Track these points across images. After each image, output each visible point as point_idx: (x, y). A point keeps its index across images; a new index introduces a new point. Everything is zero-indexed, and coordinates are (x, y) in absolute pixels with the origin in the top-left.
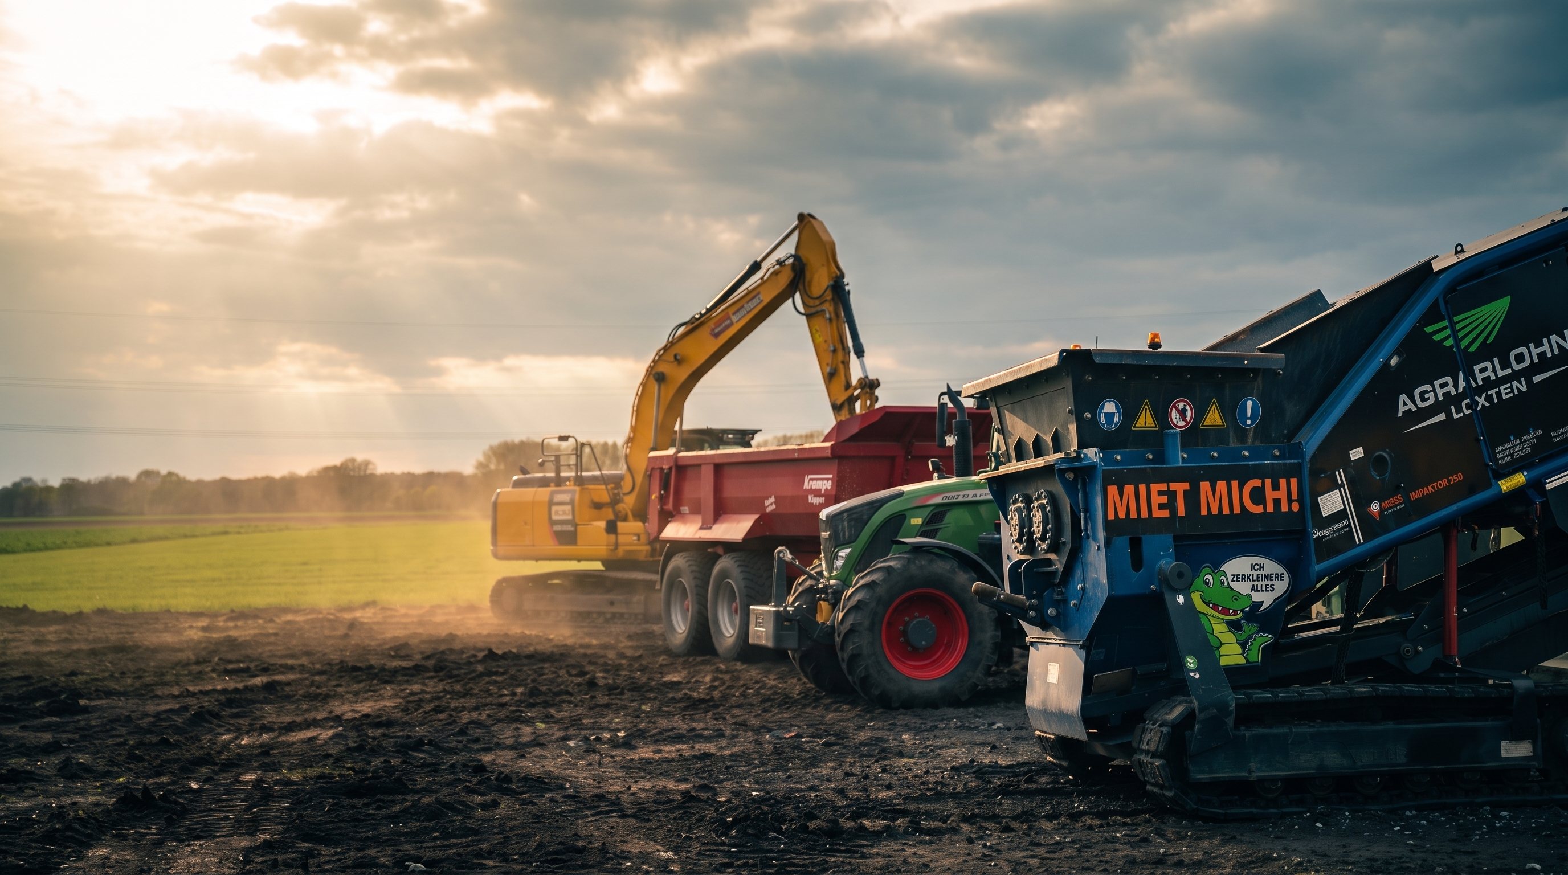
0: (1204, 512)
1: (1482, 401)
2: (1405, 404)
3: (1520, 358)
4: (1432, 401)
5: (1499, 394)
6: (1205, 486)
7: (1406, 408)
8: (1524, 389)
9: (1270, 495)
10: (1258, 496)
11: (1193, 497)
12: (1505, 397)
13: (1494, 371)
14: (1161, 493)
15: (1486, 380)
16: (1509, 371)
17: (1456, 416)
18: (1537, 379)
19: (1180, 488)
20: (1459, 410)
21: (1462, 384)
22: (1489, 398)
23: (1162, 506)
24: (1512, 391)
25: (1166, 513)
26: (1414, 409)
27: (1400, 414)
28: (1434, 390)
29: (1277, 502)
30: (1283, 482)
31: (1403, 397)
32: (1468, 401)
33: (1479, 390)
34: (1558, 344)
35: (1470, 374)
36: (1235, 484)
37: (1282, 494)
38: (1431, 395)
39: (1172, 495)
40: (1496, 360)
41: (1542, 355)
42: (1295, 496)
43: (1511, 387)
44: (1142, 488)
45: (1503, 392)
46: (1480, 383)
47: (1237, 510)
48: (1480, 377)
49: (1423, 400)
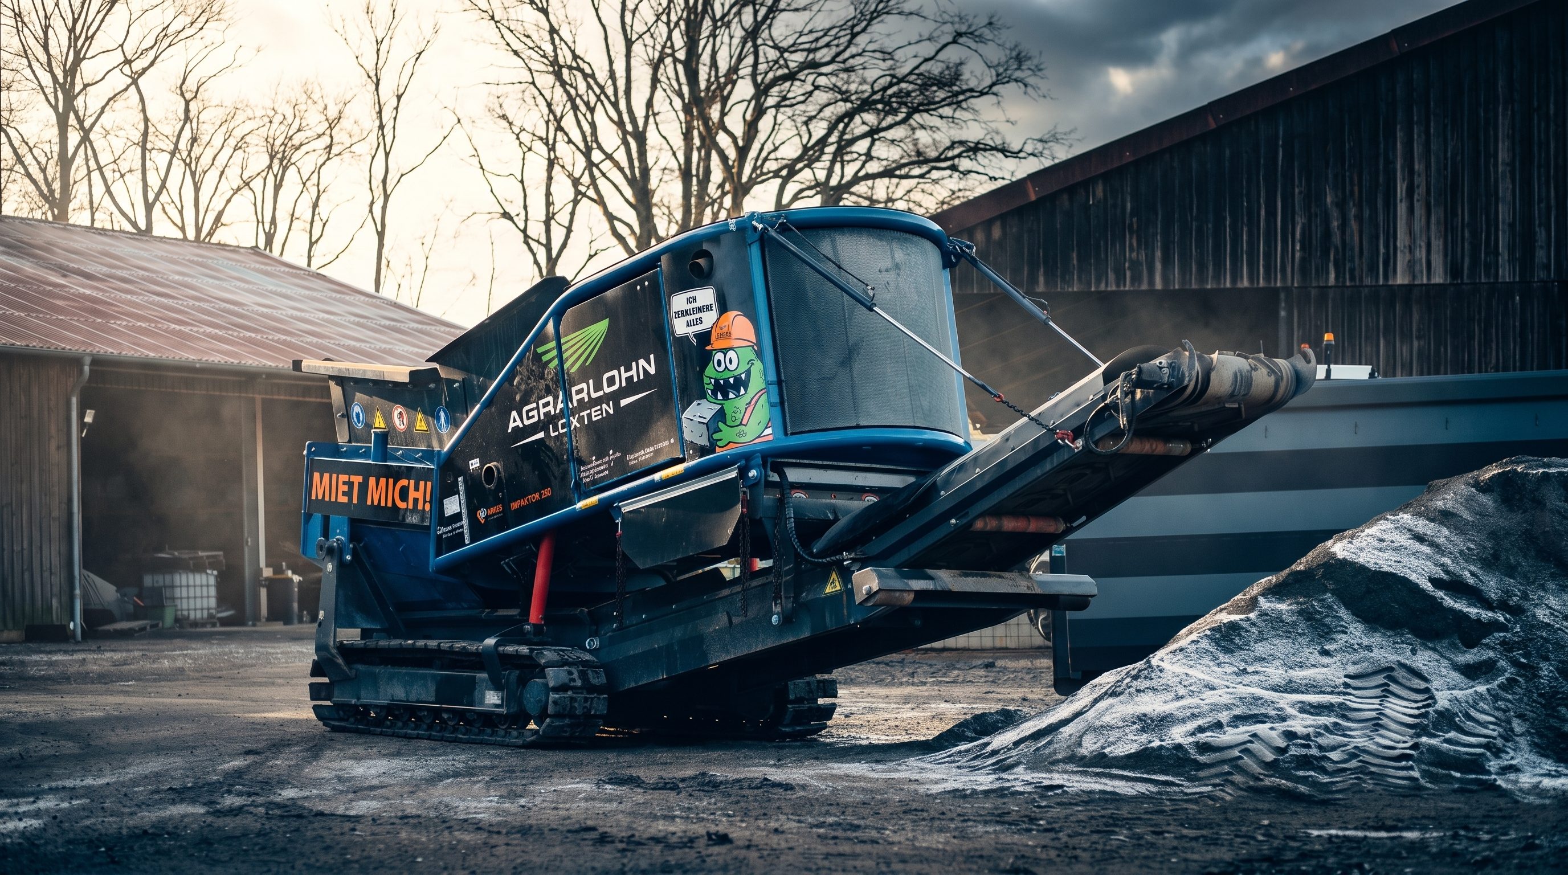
0: (369, 503)
1: (575, 422)
2: (515, 421)
3: (611, 381)
4: (536, 419)
5: (589, 415)
6: (372, 480)
7: (515, 424)
8: (611, 411)
9: (412, 494)
10: (404, 494)
11: (364, 487)
12: (594, 419)
13: (589, 393)
14: (344, 483)
15: (580, 401)
16: (601, 393)
17: (553, 434)
18: (624, 402)
19: (357, 479)
20: (556, 429)
21: (560, 406)
22: (581, 420)
23: (344, 494)
24: (602, 414)
25: (345, 500)
26: (521, 426)
27: (510, 430)
28: (537, 408)
29: (416, 500)
30: (422, 483)
31: (514, 414)
32: (564, 421)
33: (573, 412)
34: (644, 368)
35: (568, 397)
36: (391, 481)
37: (419, 495)
38: (535, 412)
39: (350, 484)
40: (591, 382)
41: (630, 379)
42: (428, 499)
43: (601, 409)
44: (334, 476)
45: (593, 414)
46: (575, 404)
47: (390, 505)
48: (575, 398)
49: (529, 418)
